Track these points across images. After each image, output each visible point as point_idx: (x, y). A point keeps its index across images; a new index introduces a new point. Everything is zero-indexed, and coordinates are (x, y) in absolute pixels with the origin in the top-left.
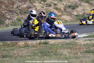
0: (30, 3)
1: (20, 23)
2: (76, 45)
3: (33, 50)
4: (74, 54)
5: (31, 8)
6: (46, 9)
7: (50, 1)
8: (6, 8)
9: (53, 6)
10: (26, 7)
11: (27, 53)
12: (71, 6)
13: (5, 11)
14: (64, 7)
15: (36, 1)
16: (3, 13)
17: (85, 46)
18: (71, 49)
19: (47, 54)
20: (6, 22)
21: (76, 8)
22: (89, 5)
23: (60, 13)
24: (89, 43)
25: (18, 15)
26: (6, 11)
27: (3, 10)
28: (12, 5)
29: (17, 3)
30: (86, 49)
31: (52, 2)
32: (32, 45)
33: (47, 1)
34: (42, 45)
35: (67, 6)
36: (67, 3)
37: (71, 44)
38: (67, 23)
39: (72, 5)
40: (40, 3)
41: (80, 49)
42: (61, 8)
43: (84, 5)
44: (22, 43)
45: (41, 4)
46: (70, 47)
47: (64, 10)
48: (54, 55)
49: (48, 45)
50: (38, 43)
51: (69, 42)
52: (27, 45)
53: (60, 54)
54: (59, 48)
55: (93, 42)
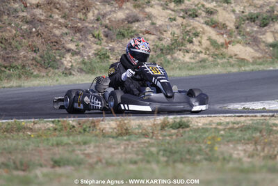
0: (135, 6)
2: (270, 132)
3: (142, 146)
4: (265, 158)
5: (138, 21)
6: (182, 25)
7: (194, 2)
8: (66, 19)
9: (202, 17)
10: (124, 17)
11: (124, 153)
12: (257, 17)
13: (61, 31)
14: (236, 18)
15: (153, 2)
16: (55, 35)
18: (256, 143)
19: (183, 157)
20: (65, 62)
21: (271, 22)
23: (225, 36)
25: (99, 42)
26: (65, 30)
27: (56, 25)
28: (84, 11)
29: (97, 7)
31: (200, 5)
32: (140, 131)
33: (186, 2)
34: (170, 131)
35: (245, 18)
36: (244, 7)
37: (256, 129)
38: (243, 68)
39: (260, 13)
40: (165, 7)
42: (227, 23)
44: (109, 124)
45: (167, 9)
46: (254, 137)
47: (237, 28)
48: (206, 159)
49: (189, 131)
50: (158, 125)
51: (251, 122)
52: (126, 129)
53: (224, 159)
54: (219, 139)
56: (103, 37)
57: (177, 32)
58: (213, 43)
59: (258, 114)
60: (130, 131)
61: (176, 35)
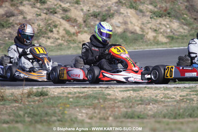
0: (12, 5)
2: (105, 99)
4: (100, 119)
5: (13, 15)
6: (45, 19)
7: (54, 3)
9: (60, 14)
10: (3, 13)
12: (99, 14)
14: (84, 15)
15: (24, 3)
17: (125, 103)
18: (94, 109)
19: (42, 118)
21: (108, 18)
22: (136, 13)
23: (76, 27)
24: (132, 96)
30: (126, 108)
31: (58, 5)
32: (13, 98)
33: (48, 3)
34: (34, 98)
35: (90, 15)
36: (90, 7)
37: (95, 98)
39: (101, 11)
40: (33, 6)
41: (113, 108)
42: (78, 19)
43: (125, 12)
45: (35, 7)
46: (93, 104)
47: (85, 22)
48: (59, 120)
49: (47, 99)
50: (25, 94)
51: (91, 92)
52: (2, 97)
53: (71, 120)
54: (68, 106)
55: (141, 93)
57: (42, 24)
58: (67, 32)
59: (97, 86)
60: (5, 98)
61: (41, 27)
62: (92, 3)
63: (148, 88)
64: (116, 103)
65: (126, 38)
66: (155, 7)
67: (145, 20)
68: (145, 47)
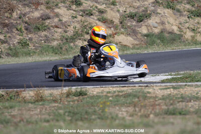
0: (48, 8)
1: (25, 50)
2: (145, 98)
3: (53, 109)
4: (141, 116)
5: (49, 18)
6: (81, 21)
7: (90, 5)
9: (96, 16)
10: (39, 16)
11: (40, 114)
12: (135, 15)
14: (121, 16)
15: (60, 5)
17: (165, 101)
18: (135, 106)
19: (83, 117)
21: (145, 18)
22: (174, 13)
23: (112, 29)
24: (172, 94)
25: (21, 34)
28: (10, 11)
29: (19, 9)
30: (166, 106)
31: (94, 7)
32: (52, 98)
33: (84, 4)
34: (73, 98)
35: (127, 16)
36: (126, 8)
37: (135, 96)
38: (125, 52)
39: (137, 12)
40: (69, 8)
41: (154, 105)
42: (114, 20)
43: (162, 13)
44: (29, 94)
45: (70, 9)
46: (133, 102)
47: (121, 23)
48: (99, 118)
49: (86, 98)
50: (64, 94)
51: (131, 91)
52: (41, 97)
53: (112, 118)
54: (108, 103)
55: (182, 91)
56: (24, 30)
57: (78, 26)
59: (137, 85)
60: (44, 98)
61: (77, 29)
62: (129, 3)
63: (189, 86)
64: (156, 101)
65: (163, 38)
66: (193, 6)
67: (183, 19)
68: (183, 47)
